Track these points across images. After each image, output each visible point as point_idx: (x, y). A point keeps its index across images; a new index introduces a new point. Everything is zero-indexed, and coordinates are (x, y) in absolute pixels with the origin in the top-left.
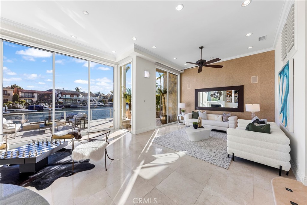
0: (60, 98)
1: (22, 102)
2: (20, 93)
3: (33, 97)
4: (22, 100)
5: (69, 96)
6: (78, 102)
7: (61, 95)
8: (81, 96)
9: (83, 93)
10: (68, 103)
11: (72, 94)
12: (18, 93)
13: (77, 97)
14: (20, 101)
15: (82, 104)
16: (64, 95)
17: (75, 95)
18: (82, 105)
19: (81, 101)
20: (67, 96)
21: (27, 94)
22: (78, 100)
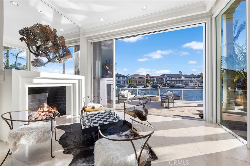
0: (168, 80)
1: (149, 83)
2: (149, 78)
3: (154, 80)
4: (150, 82)
5: (174, 78)
6: (180, 83)
7: (168, 78)
8: (183, 78)
9: (185, 75)
10: (173, 84)
11: (176, 77)
12: (148, 78)
13: (180, 79)
14: (148, 83)
15: (184, 84)
16: (171, 78)
17: (178, 77)
18: (184, 86)
19: (183, 82)
20: (172, 78)
21: (151, 78)
22: (180, 81)
